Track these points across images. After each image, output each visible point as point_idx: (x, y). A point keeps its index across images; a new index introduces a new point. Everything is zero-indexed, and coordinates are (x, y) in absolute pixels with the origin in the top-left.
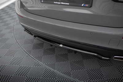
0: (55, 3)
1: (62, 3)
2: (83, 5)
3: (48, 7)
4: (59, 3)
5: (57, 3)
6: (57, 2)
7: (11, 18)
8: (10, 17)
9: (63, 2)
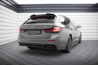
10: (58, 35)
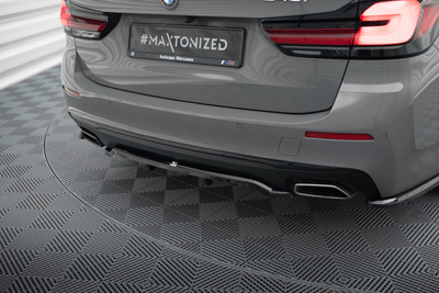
0: (161, 57)
1: (178, 58)
2: (223, 62)
3: (145, 68)
4: (171, 58)
5: (166, 57)
6: (168, 55)
7: (37, 115)
8: (34, 111)
9: (181, 56)
10: (397, 87)
